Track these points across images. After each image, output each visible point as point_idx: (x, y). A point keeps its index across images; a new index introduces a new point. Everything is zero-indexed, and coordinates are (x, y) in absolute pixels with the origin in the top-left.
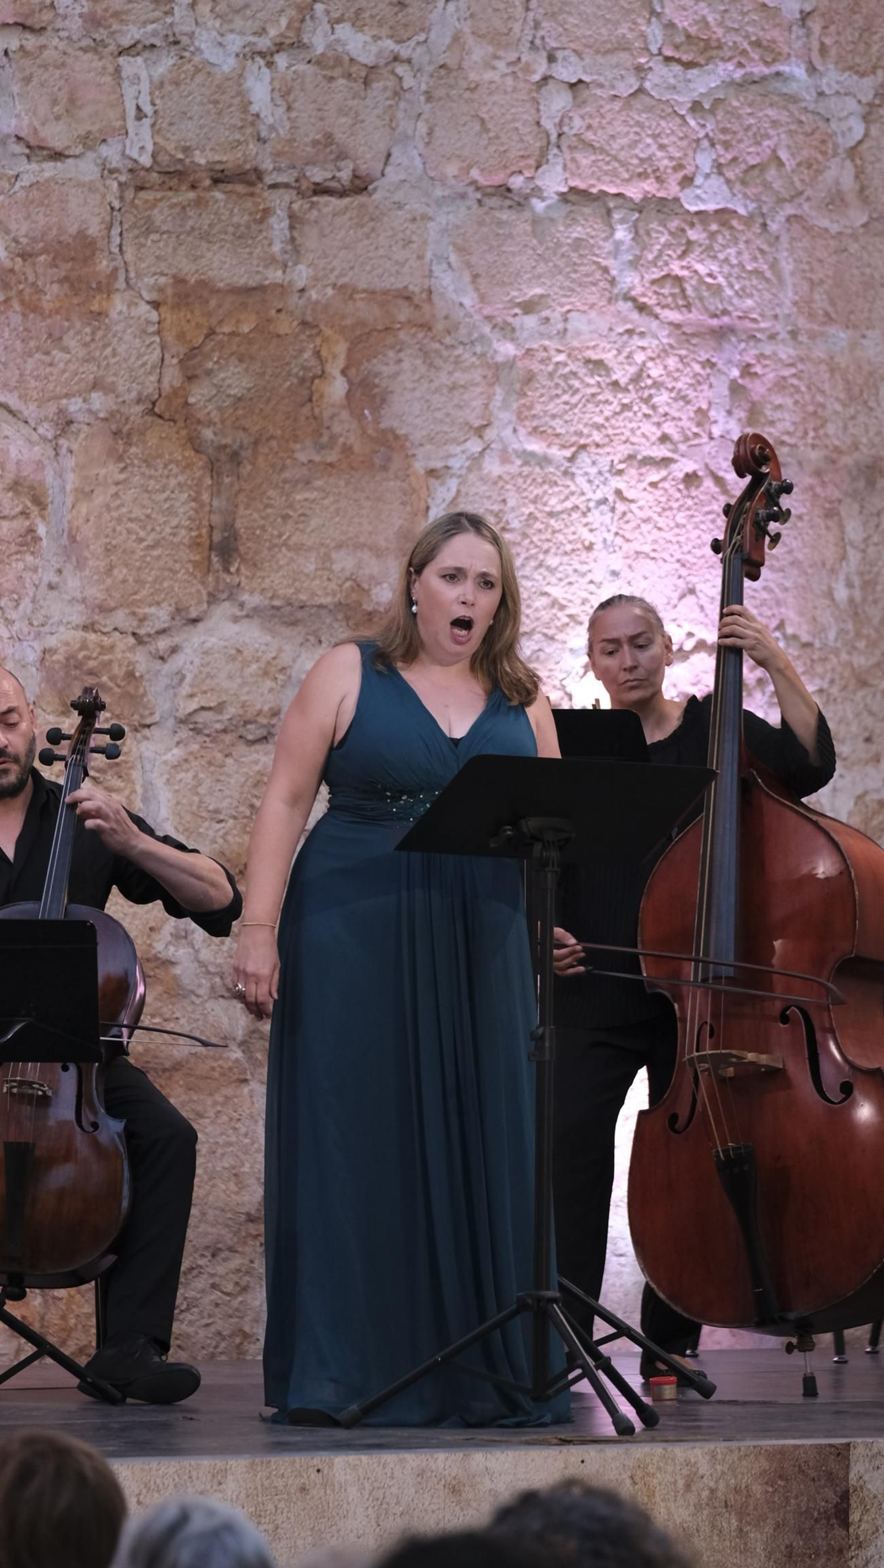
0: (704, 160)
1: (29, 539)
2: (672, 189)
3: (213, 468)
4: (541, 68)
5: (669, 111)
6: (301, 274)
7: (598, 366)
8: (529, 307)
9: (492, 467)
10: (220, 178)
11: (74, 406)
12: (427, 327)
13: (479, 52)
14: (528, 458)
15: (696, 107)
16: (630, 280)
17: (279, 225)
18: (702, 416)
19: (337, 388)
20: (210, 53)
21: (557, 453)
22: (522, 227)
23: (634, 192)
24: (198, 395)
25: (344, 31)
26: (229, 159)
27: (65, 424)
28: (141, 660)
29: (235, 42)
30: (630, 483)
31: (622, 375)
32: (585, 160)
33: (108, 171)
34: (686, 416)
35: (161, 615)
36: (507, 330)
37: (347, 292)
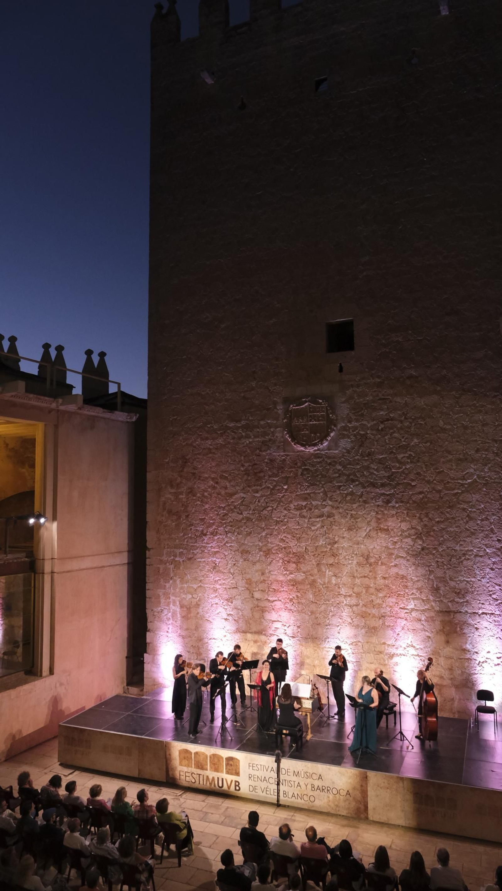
0: (497, 610)
1: (429, 641)
2: (494, 612)
3: (446, 636)
4: (479, 602)
5: (493, 605)
6: (454, 619)
7: (486, 628)
8: (478, 622)
9: (475, 636)
10: (446, 611)
11: (433, 630)
12: (467, 624)
13: (472, 600)
14: (479, 635)
15: (496, 605)
16: (489, 620)
17: (452, 616)
18: (498, 632)
19: (458, 629)
20: (444, 601)
21: (482, 635)
22: (477, 615)
23: (490, 612)
24: (445, 630)
25: (458, 599)
26: (447, 610)
27: (432, 632)
28: (440, 651)
29: (447, 600)
30: (490, 638)
31: (489, 628)
32: (484, 610)
33: (435, 611)
34: (496, 632)
35: (441, 648)
36: (476, 624)
37: (460, 621)
